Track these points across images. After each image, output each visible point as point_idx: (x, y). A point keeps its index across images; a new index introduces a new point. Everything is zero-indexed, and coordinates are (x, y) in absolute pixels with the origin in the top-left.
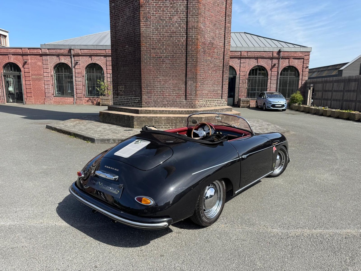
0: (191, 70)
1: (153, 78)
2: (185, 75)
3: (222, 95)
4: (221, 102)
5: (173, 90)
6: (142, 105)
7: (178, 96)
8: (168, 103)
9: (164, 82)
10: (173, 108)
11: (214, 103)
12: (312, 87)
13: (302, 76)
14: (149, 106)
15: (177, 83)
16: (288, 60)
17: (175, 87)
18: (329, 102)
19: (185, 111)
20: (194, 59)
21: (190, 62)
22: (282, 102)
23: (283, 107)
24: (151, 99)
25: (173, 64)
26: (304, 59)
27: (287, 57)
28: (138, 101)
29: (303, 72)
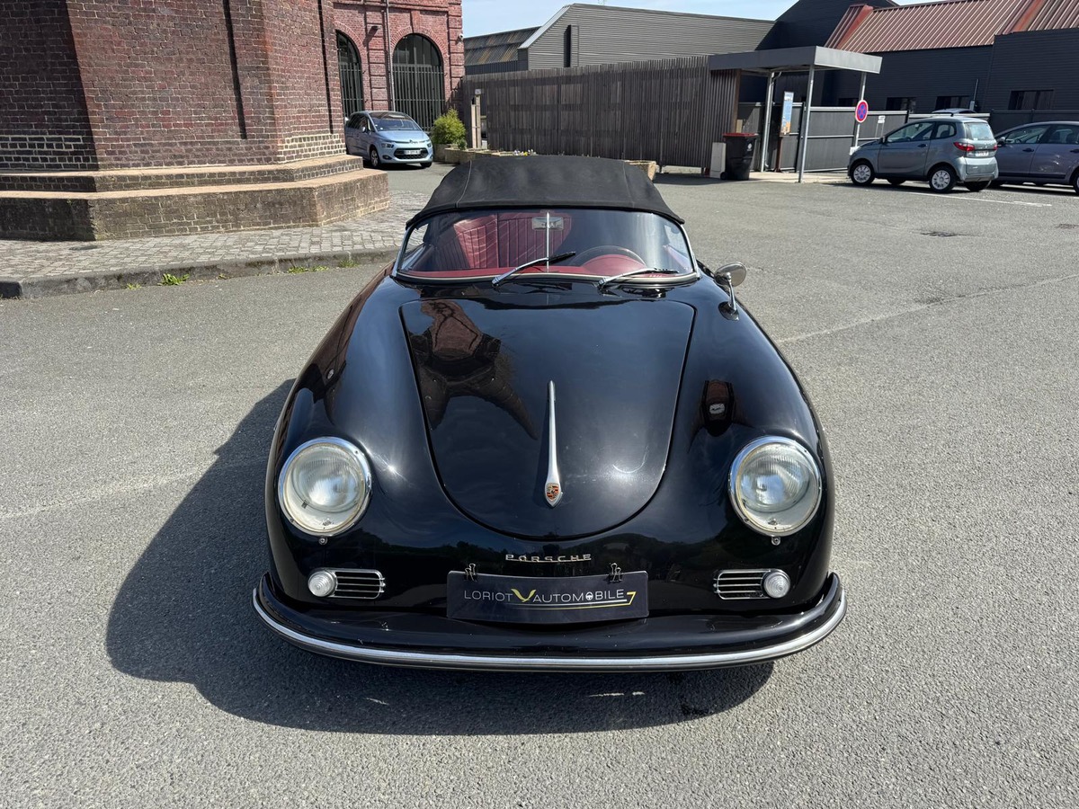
0: (247, 43)
1: (120, 65)
2: (228, 57)
3: (331, 121)
4: (332, 142)
5: (199, 105)
6: (95, 159)
7: (219, 126)
8: (187, 151)
9: (163, 79)
10: (208, 165)
11: (316, 144)
12: (477, 96)
13: (451, 65)
14: (124, 162)
15: (206, 85)
16: (409, 14)
17: (202, 97)
18: (527, 137)
19: (252, 173)
20: (251, 9)
21: (238, 15)
22: (418, 141)
23: (425, 157)
24: (128, 140)
25: (185, 19)
26: (448, 16)
27: (404, 6)
28: (76, 146)
29: (450, 53)
